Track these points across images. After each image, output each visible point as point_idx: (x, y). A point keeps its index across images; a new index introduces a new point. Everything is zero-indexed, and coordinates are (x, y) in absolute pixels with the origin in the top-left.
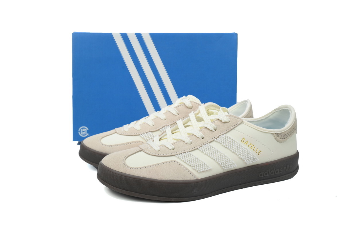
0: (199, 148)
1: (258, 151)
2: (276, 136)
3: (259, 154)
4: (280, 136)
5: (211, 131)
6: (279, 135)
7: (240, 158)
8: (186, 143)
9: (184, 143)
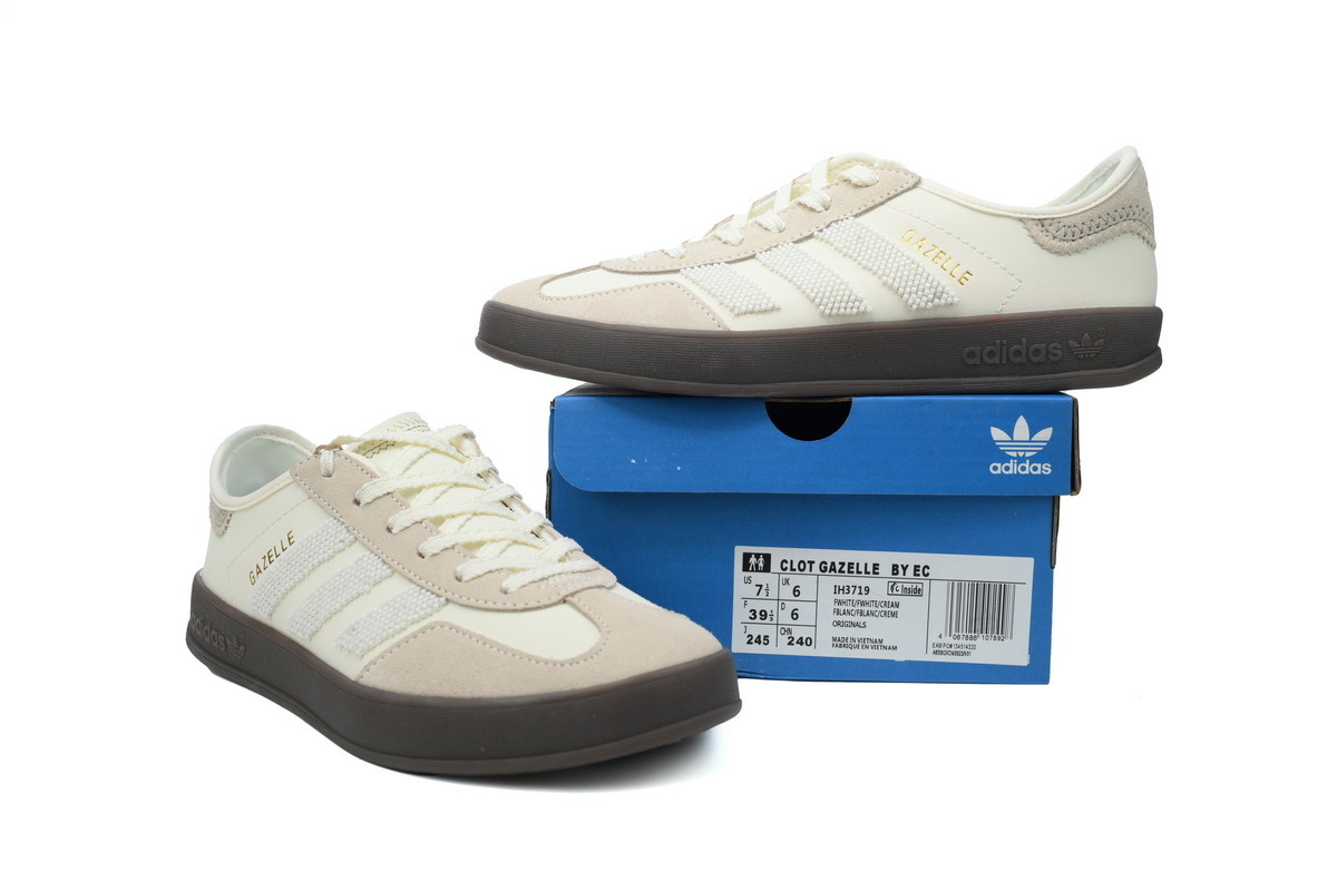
0: (758, 255)
1: (958, 272)
2: (1036, 230)
3: (963, 280)
4: (1052, 229)
5: (812, 210)
6: (1046, 223)
7: (885, 284)
8: (725, 243)
9: (719, 242)
